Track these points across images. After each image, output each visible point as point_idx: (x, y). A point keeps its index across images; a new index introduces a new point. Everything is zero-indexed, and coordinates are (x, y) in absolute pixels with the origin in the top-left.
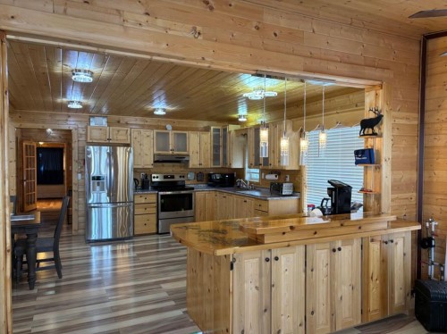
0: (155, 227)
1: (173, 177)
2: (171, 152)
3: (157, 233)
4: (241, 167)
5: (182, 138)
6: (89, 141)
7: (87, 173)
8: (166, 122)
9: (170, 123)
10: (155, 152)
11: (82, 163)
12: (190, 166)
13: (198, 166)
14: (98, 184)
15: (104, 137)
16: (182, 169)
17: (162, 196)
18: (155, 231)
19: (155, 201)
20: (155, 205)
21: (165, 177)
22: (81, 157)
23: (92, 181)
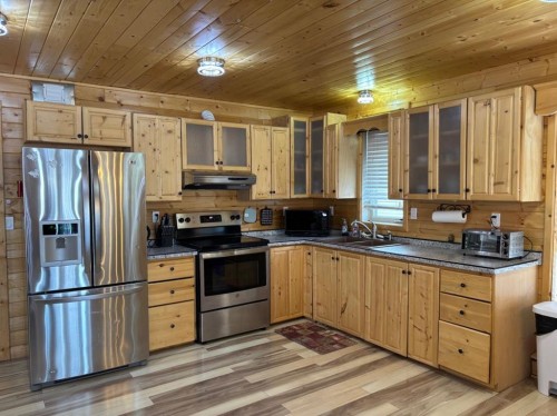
0: (192, 329)
1: (217, 218)
2: (216, 168)
3: (198, 341)
4: (352, 196)
5: (238, 139)
6: (31, 137)
7: (27, 218)
8: (201, 104)
9: (209, 107)
10: (185, 167)
11: (15, 189)
12: (254, 196)
13: (270, 197)
14: (61, 243)
15: (69, 130)
16: (235, 202)
17: (206, 261)
18: (192, 338)
19: (192, 273)
20: (192, 281)
21: (204, 219)
22: (12, 175)
23: (43, 238)
